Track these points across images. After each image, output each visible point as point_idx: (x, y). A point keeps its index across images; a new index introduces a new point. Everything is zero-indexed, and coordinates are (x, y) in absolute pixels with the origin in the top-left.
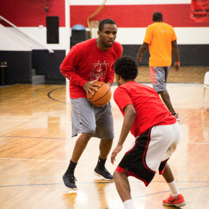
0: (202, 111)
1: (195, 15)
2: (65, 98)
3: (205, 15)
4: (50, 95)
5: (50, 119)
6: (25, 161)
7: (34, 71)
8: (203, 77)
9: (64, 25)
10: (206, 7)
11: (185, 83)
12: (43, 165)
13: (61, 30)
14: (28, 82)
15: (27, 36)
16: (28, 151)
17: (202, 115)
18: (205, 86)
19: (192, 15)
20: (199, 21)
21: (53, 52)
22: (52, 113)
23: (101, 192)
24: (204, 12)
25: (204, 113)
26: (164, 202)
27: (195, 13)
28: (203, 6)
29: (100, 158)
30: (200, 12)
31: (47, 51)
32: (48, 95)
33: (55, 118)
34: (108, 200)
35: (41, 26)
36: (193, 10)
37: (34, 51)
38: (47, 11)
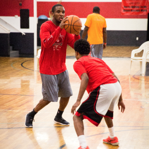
0: (130, 78)
1: (125, 10)
2: (33, 67)
3: (131, 10)
4: (23, 65)
5: (23, 82)
6: (6, 111)
7: (11, 47)
8: (130, 54)
9: (33, 16)
10: (132, 5)
11: (118, 57)
12: (18, 114)
13: (31, 18)
14: (7, 55)
15: (6, 23)
16: (8, 104)
17: (130, 80)
18: (132, 60)
19: (122, 10)
20: (128, 14)
21: (25, 34)
22: (24, 78)
23: (60, 133)
24: (131, 8)
25: (131, 79)
26: (104, 140)
27: (125, 8)
28: (130, 4)
29: (59, 110)
30: (128, 8)
31: (21, 34)
32: (22, 65)
33: (26, 81)
34: (64, 139)
35: (17, 16)
36: (123, 6)
37: (11, 34)
38: (21, 5)
